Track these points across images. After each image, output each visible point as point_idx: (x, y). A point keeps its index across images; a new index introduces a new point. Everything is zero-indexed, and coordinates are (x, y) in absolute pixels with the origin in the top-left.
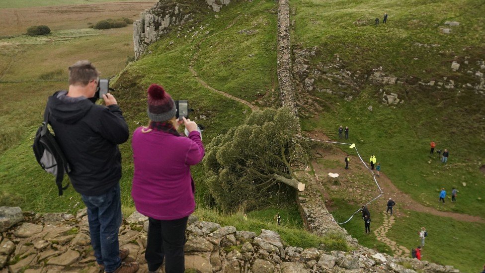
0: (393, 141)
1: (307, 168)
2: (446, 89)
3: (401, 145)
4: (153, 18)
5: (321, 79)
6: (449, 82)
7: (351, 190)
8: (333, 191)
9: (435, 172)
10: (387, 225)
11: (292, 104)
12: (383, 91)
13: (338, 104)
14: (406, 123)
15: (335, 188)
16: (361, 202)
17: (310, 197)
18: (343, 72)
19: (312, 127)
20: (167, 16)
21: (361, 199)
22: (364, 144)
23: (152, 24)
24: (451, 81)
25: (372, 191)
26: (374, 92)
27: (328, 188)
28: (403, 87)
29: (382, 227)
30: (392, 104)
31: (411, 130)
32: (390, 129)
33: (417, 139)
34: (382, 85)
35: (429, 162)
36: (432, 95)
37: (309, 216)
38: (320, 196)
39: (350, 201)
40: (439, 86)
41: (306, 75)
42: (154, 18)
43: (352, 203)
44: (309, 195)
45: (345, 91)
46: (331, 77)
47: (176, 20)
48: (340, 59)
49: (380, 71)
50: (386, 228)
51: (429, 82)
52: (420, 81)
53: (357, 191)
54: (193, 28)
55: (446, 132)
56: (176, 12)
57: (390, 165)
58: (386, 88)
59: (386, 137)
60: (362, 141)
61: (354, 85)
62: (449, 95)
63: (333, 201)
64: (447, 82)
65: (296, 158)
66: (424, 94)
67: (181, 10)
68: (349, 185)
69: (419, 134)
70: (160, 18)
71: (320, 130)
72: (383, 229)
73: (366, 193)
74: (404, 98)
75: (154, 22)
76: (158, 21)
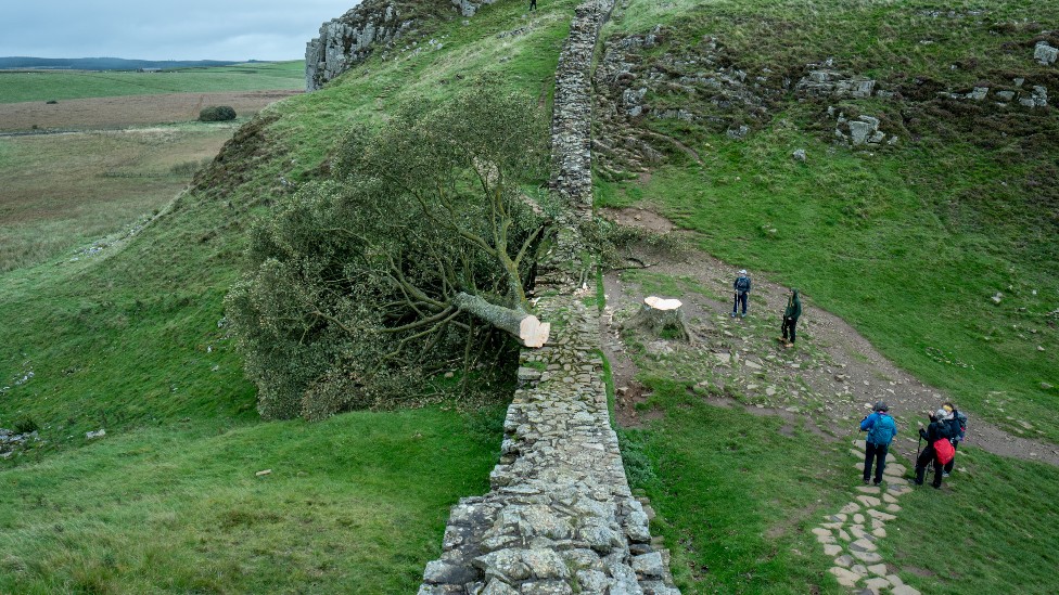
0: (870, 237)
1: (585, 290)
2: (1025, 109)
3: (899, 248)
4: (342, 31)
5: (666, 90)
6: (1032, 90)
7: (724, 358)
8: (654, 358)
9: (1021, 330)
10: (876, 502)
11: (579, 141)
12: (837, 113)
13: (708, 145)
14: (907, 192)
15: (663, 347)
16: (762, 401)
17: (562, 368)
18: (726, 73)
19: (626, 199)
20: (368, 25)
21: (762, 389)
22: (778, 239)
23: (340, 43)
24: (1039, 88)
25: (804, 367)
26: (810, 117)
27: (639, 347)
28: (893, 105)
29: (854, 507)
30: (862, 147)
31: (923, 208)
32: (861, 205)
33: (948, 236)
34: (834, 101)
35: (997, 300)
36: (982, 125)
37: (512, 432)
38: (598, 367)
39: (714, 394)
40: (1003, 100)
41: (627, 82)
42: (345, 31)
43: (722, 403)
44: (557, 361)
45: (730, 116)
46: (691, 83)
47: (385, 32)
48: (719, 45)
49: (827, 67)
50: (872, 512)
51: (971, 91)
52: (944, 89)
53: (748, 363)
54: (415, 43)
55: (1039, 218)
56: (389, 16)
57: (865, 301)
58: (845, 104)
59: (849, 225)
60: (775, 230)
61: (752, 101)
62: (1035, 124)
63: (650, 390)
64: (1028, 89)
65: (555, 259)
66: (956, 123)
67: (398, 13)
68: (720, 343)
69: (951, 221)
70: (355, 30)
71: (650, 205)
72: (859, 518)
73: (780, 374)
74: (899, 133)
75: (344, 38)
76: (351, 35)
